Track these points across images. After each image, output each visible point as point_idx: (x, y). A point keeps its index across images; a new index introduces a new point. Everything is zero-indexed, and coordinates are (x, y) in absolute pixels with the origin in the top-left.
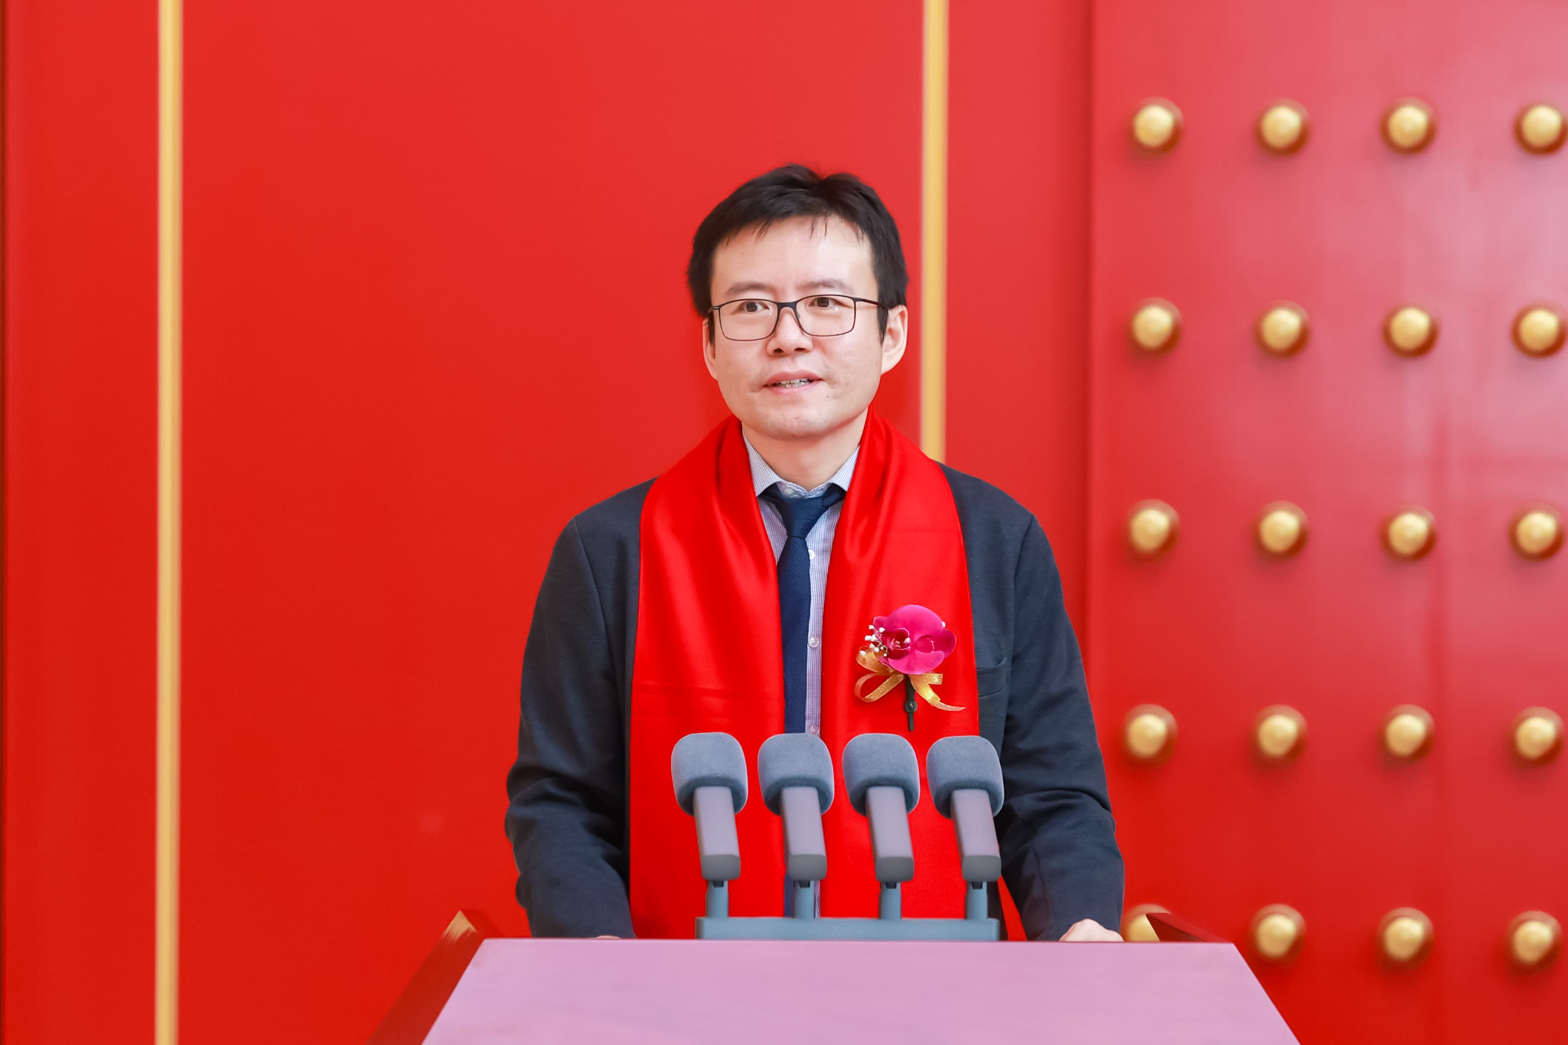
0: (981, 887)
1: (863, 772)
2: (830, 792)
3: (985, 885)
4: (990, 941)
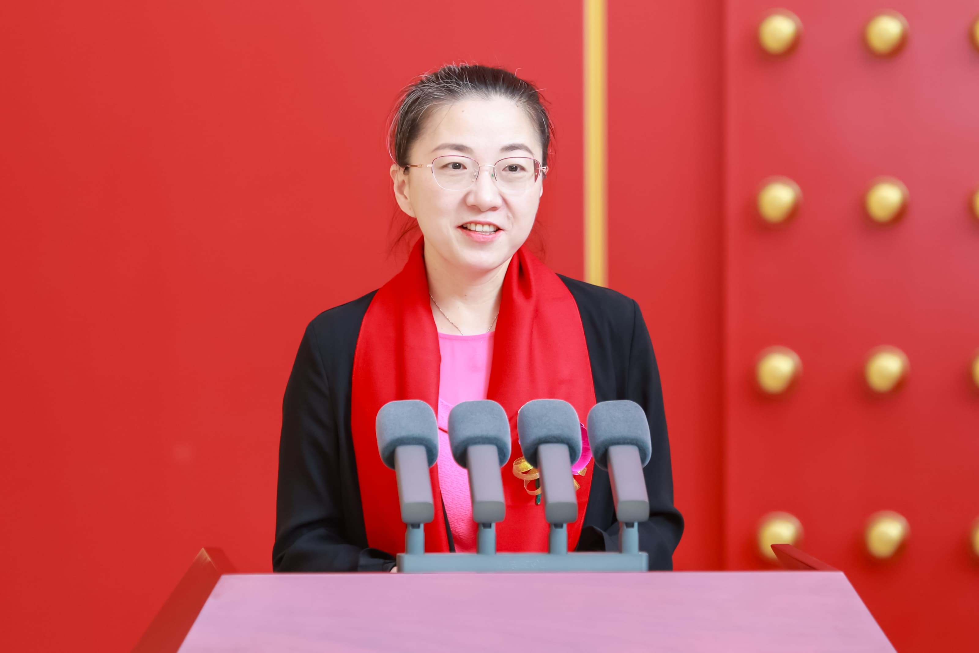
0: (633, 526)
3: (636, 525)
4: (641, 571)
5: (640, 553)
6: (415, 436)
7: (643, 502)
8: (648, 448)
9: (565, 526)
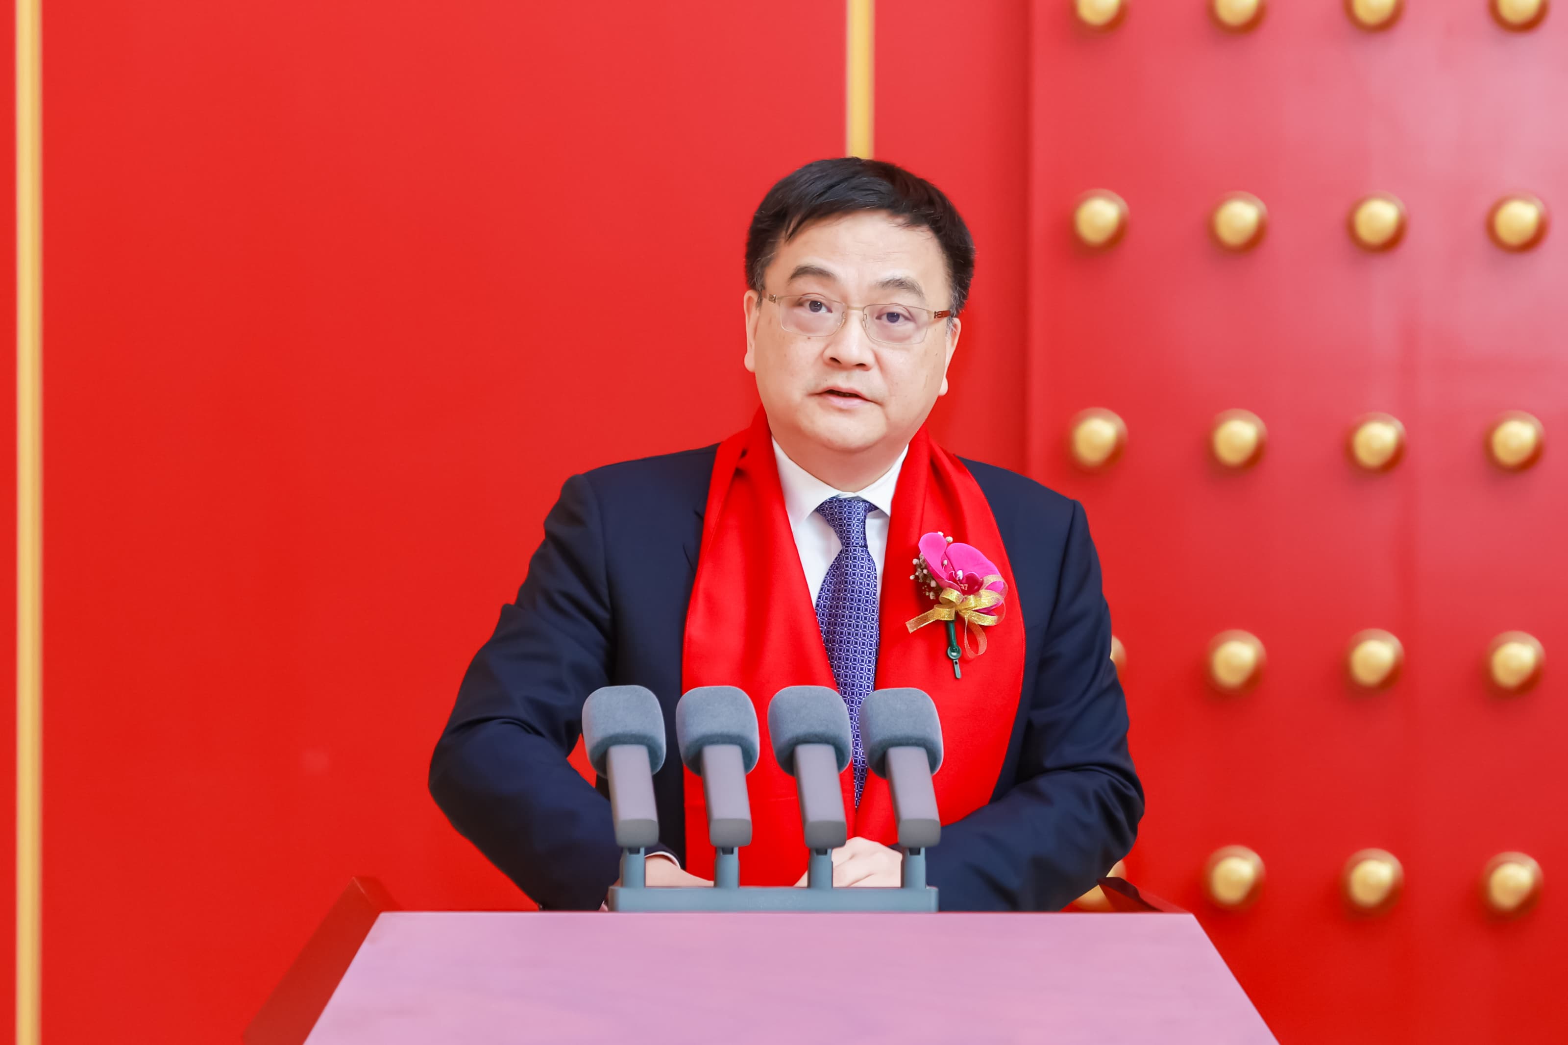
0: (918, 853)
1: (790, 729)
2: (754, 750)
3: (923, 851)
4: (928, 911)
5: (928, 888)
6: (633, 733)
7: (933, 821)
8: (939, 751)
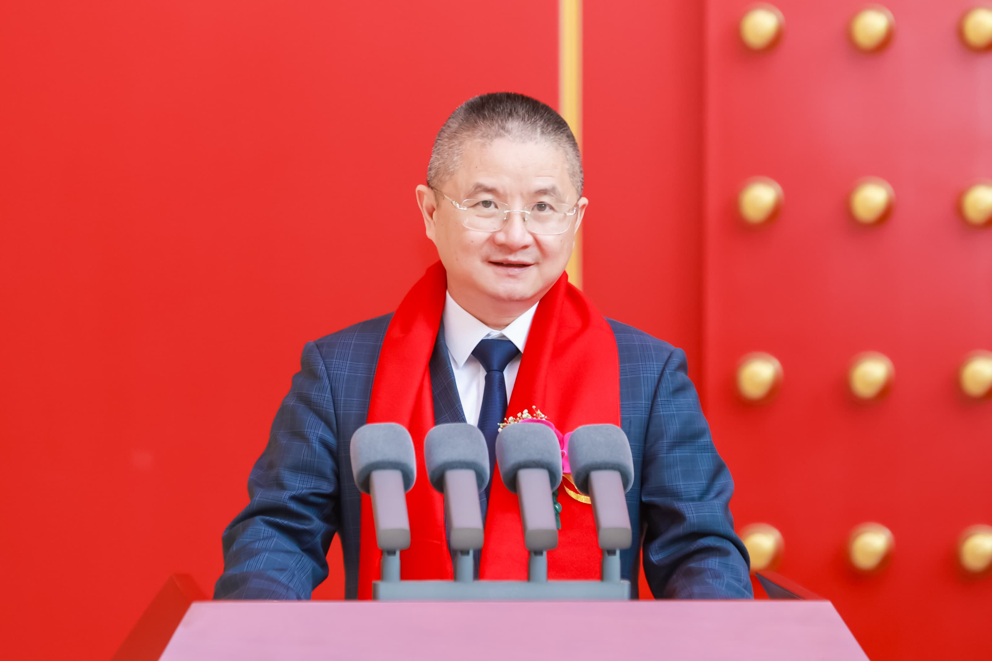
0: (615, 554)
1: (513, 457)
4: (622, 600)
7: (625, 529)
9: (545, 553)
